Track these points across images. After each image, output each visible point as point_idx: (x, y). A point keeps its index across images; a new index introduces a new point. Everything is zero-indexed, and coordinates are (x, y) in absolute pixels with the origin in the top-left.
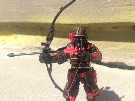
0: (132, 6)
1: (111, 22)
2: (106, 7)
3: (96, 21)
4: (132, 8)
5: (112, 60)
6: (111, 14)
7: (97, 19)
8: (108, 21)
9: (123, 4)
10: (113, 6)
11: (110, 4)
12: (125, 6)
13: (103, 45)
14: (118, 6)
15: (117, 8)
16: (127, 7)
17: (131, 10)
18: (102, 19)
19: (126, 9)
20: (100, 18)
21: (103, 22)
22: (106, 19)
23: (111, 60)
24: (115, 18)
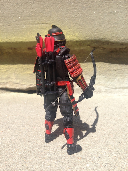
0: (43, 25)
1: (24, 41)
2: (17, 25)
3: (8, 39)
4: (43, 26)
5: (31, 85)
6: (24, 32)
7: (9, 37)
8: (21, 40)
9: (34, 22)
10: (25, 24)
11: (21, 21)
12: (36, 24)
13: (20, 69)
14: (29, 24)
15: (29, 26)
16: (38, 25)
17: (43, 29)
18: (14, 37)
19: (38, 27)
20: (12, 36)
21: (16, 40)
22: (19, 38)
23: (29, 85)
24: (28, 37)
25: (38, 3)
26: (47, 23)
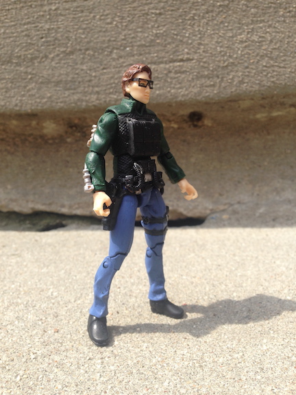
25: (170, 13)
26: (191, 58)
